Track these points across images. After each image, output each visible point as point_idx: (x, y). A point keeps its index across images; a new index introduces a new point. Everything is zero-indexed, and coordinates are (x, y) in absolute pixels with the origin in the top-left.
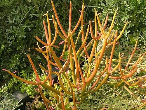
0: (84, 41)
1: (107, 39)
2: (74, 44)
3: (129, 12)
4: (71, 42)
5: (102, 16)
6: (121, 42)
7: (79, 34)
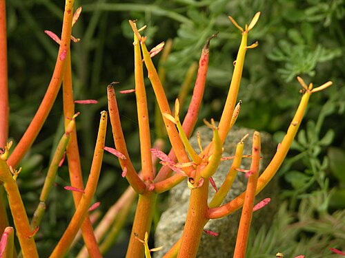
0: (82, 201)
1: (206, 184)
2: (30, 216)
3: (324, 31)
4: (8, 210)
5: (180, 59)
6: (287, 193)
7: (55, 160)
